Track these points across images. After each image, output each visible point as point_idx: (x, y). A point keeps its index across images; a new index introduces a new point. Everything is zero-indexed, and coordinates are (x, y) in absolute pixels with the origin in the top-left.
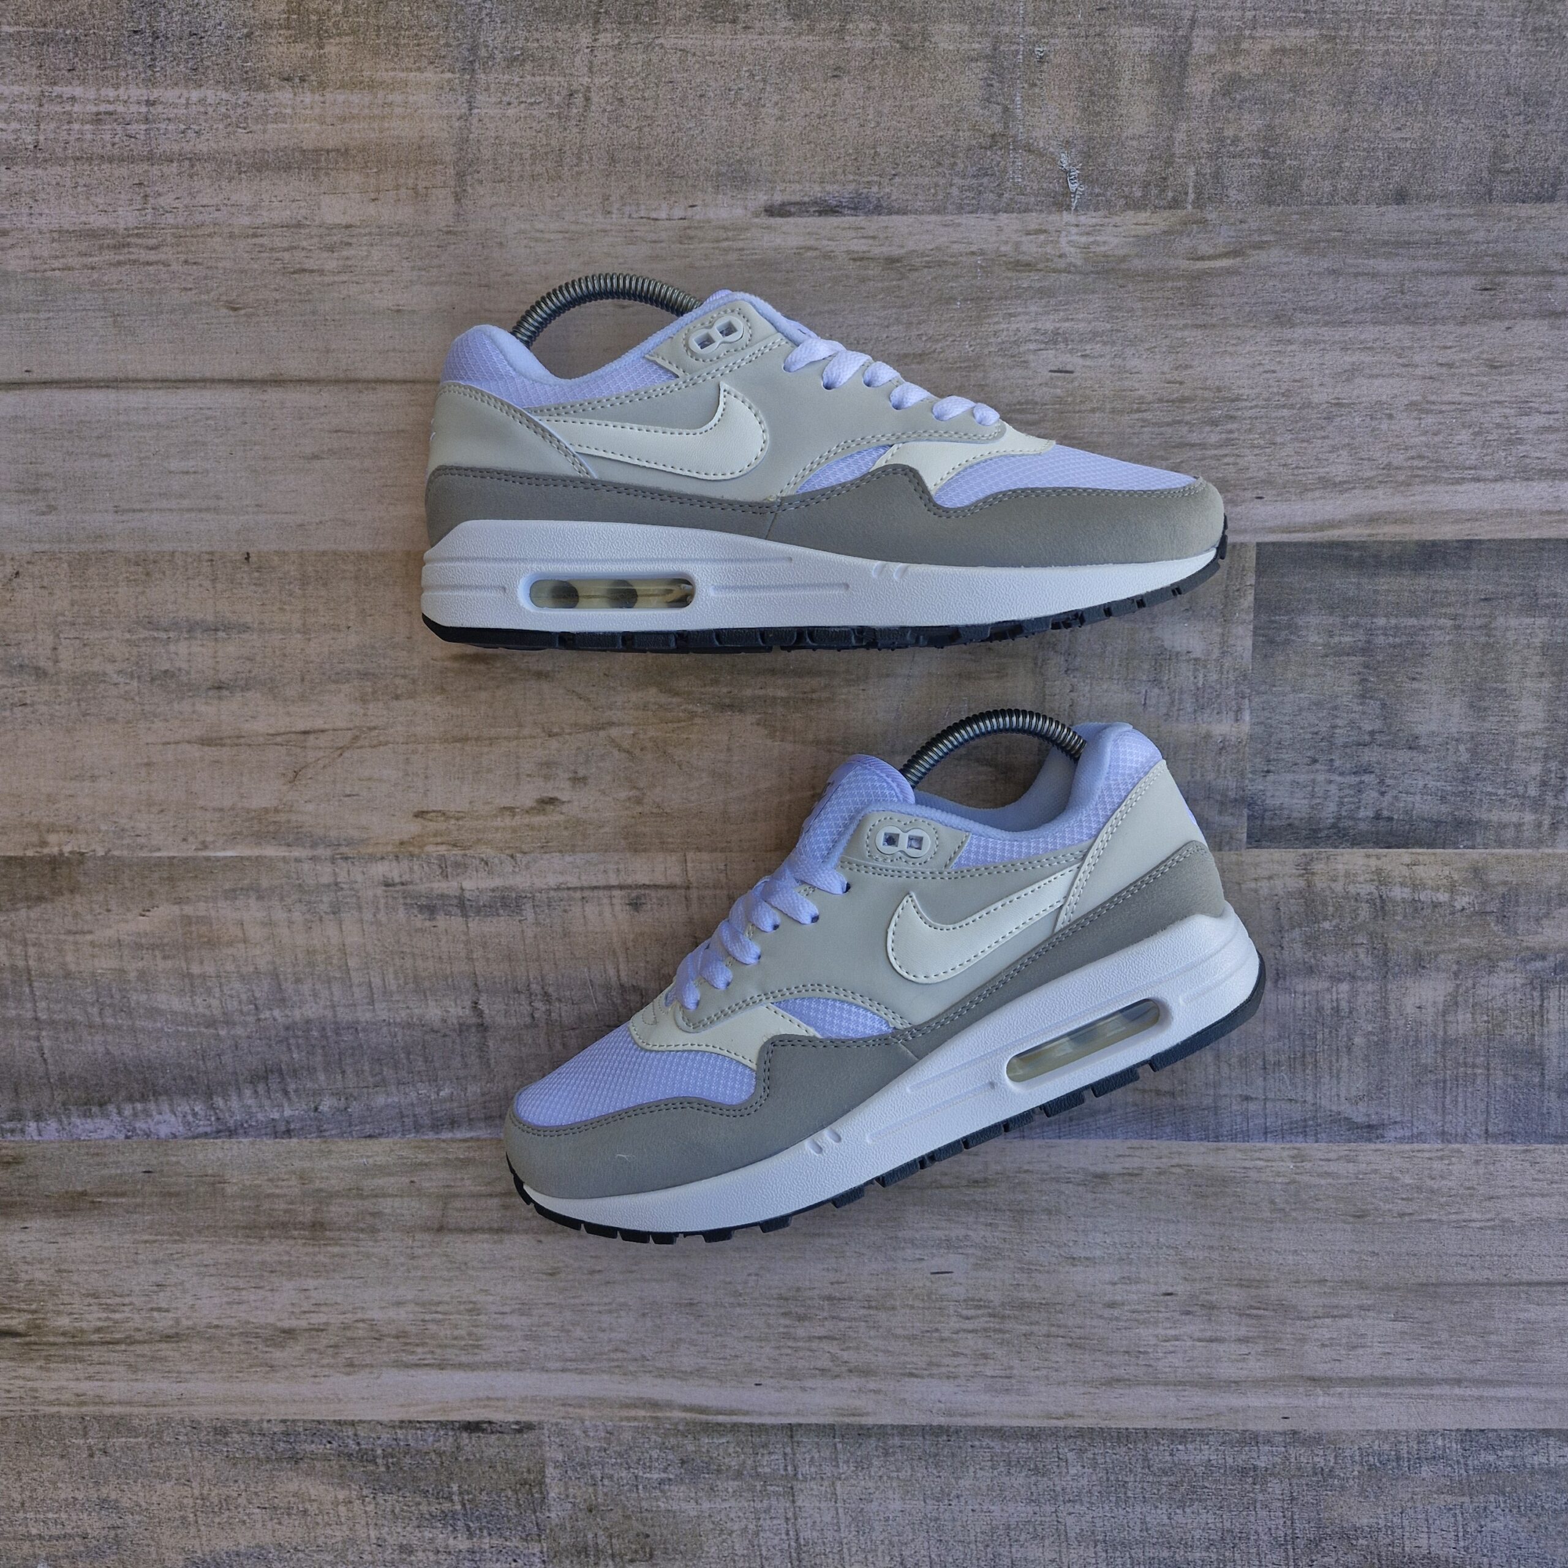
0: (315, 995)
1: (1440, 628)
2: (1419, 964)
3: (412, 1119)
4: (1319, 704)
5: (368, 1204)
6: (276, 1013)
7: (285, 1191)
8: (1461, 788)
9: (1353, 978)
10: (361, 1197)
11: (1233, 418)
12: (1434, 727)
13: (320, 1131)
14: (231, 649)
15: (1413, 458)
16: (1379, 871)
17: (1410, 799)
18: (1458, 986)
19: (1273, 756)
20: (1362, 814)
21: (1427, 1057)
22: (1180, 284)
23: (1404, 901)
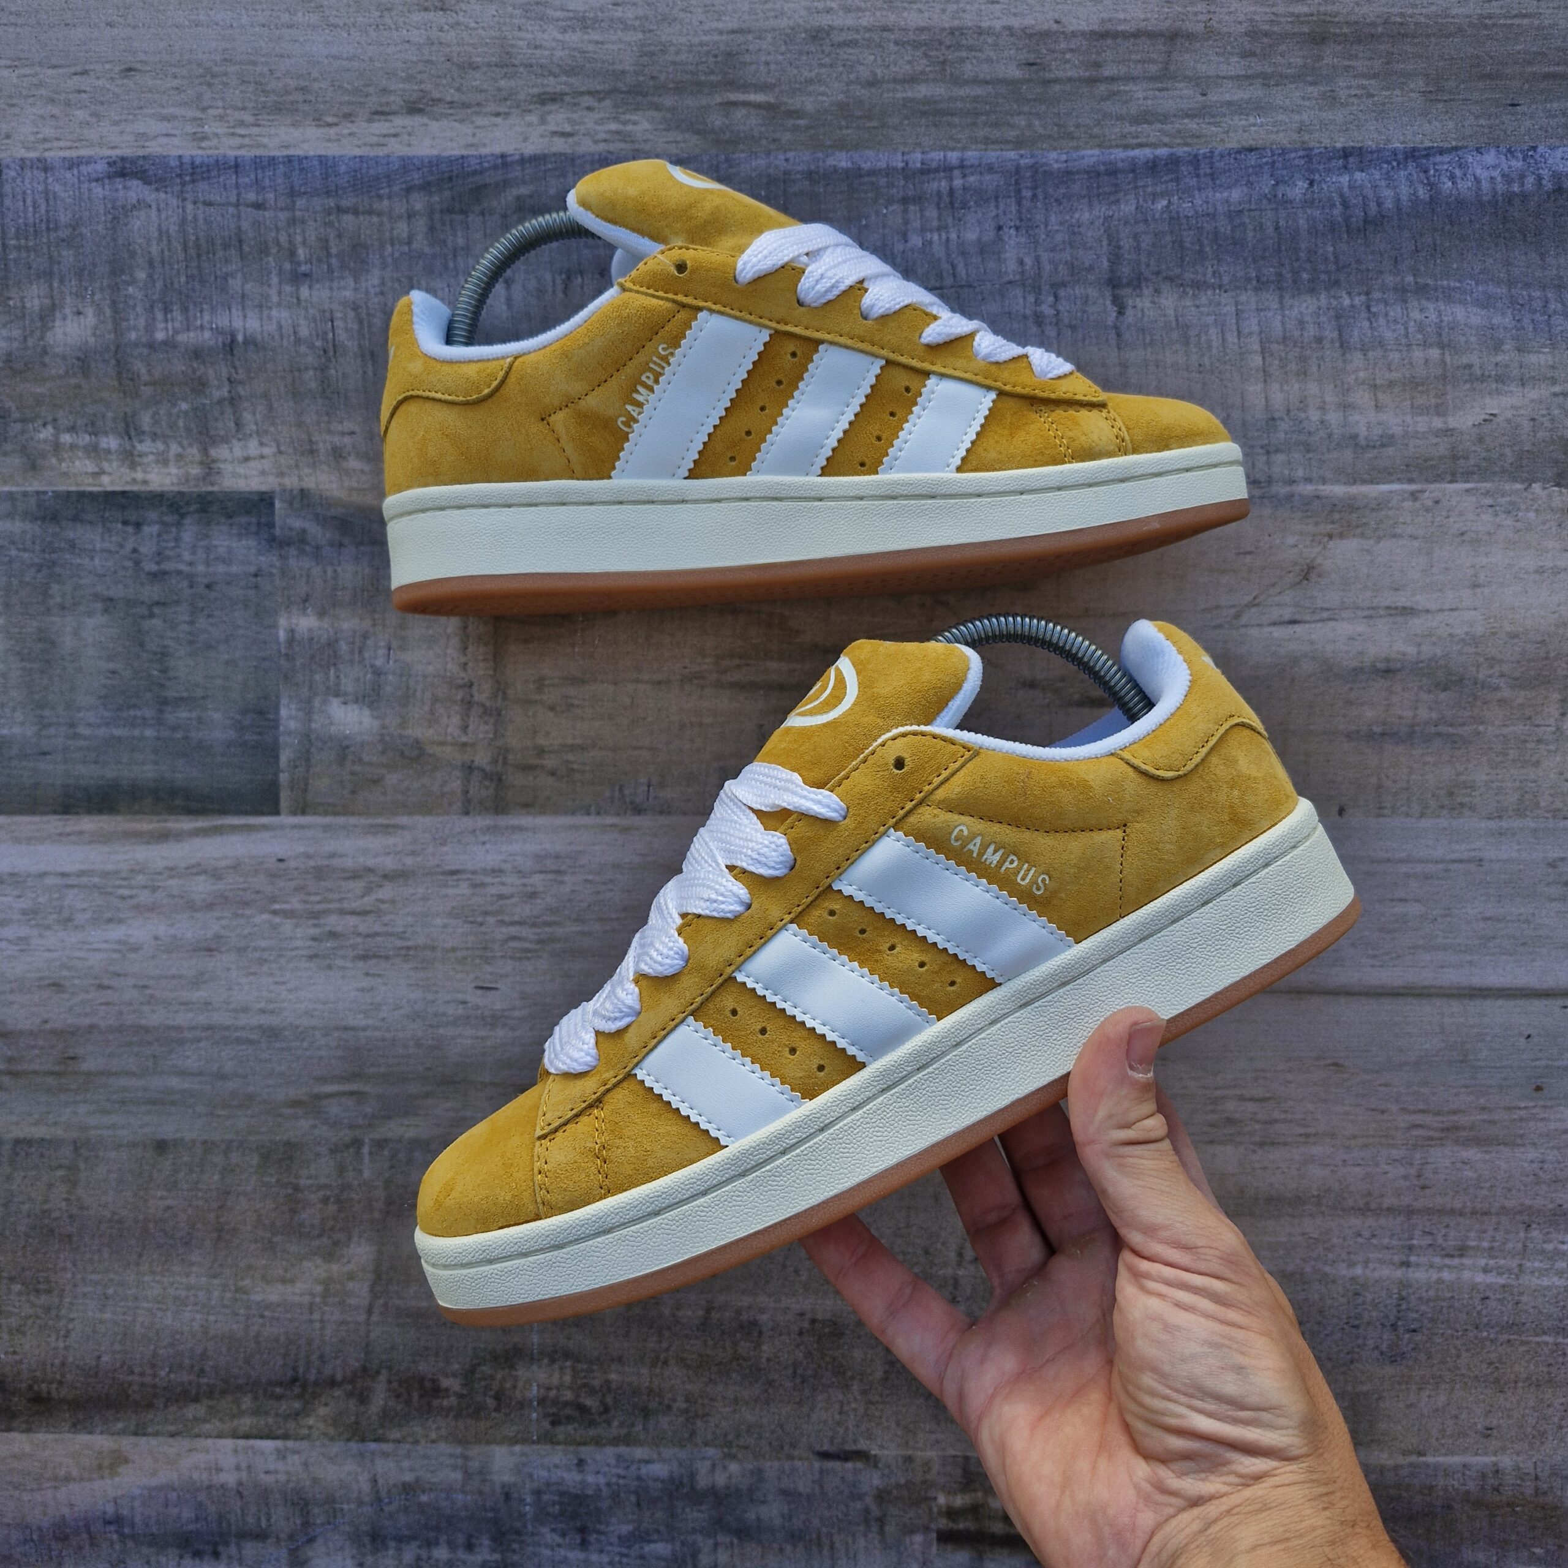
0: (1301, 323)
1: (89, 725)
2: (83, 362)
3: (1201, 172)
4: (209, 647)
5: (1257, 66)
6: (1347, 302)
7: (1354, 83)
8: (54, 556)
9: (152, 346)
10: (1264, 76)
11: (314, 939)
12: (91, 622)
13: (1309, 157)
14: (1369, 714)
15: (131, 897)
16: (133, 466)
17: (107, 545)
18: (42, 338)
19: (252, 593)
20: (155, 529)
21: (68, 256)
22: (372, 1070)
23: (106, 434)
